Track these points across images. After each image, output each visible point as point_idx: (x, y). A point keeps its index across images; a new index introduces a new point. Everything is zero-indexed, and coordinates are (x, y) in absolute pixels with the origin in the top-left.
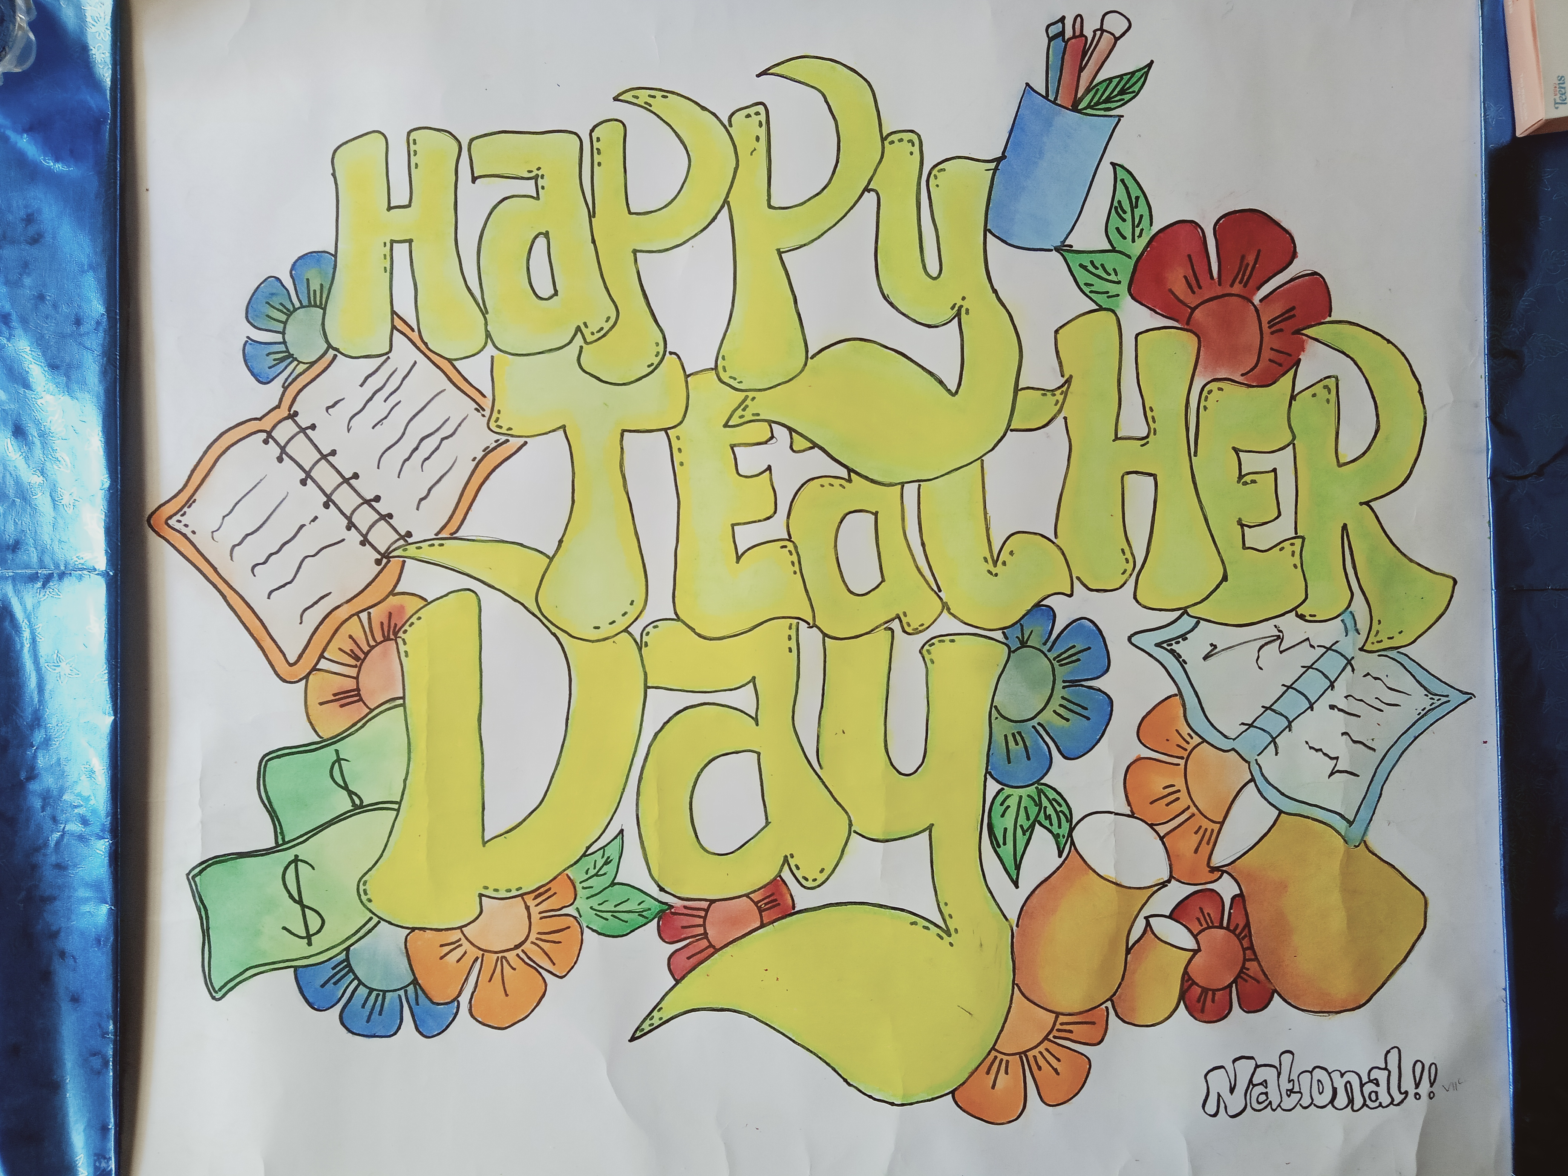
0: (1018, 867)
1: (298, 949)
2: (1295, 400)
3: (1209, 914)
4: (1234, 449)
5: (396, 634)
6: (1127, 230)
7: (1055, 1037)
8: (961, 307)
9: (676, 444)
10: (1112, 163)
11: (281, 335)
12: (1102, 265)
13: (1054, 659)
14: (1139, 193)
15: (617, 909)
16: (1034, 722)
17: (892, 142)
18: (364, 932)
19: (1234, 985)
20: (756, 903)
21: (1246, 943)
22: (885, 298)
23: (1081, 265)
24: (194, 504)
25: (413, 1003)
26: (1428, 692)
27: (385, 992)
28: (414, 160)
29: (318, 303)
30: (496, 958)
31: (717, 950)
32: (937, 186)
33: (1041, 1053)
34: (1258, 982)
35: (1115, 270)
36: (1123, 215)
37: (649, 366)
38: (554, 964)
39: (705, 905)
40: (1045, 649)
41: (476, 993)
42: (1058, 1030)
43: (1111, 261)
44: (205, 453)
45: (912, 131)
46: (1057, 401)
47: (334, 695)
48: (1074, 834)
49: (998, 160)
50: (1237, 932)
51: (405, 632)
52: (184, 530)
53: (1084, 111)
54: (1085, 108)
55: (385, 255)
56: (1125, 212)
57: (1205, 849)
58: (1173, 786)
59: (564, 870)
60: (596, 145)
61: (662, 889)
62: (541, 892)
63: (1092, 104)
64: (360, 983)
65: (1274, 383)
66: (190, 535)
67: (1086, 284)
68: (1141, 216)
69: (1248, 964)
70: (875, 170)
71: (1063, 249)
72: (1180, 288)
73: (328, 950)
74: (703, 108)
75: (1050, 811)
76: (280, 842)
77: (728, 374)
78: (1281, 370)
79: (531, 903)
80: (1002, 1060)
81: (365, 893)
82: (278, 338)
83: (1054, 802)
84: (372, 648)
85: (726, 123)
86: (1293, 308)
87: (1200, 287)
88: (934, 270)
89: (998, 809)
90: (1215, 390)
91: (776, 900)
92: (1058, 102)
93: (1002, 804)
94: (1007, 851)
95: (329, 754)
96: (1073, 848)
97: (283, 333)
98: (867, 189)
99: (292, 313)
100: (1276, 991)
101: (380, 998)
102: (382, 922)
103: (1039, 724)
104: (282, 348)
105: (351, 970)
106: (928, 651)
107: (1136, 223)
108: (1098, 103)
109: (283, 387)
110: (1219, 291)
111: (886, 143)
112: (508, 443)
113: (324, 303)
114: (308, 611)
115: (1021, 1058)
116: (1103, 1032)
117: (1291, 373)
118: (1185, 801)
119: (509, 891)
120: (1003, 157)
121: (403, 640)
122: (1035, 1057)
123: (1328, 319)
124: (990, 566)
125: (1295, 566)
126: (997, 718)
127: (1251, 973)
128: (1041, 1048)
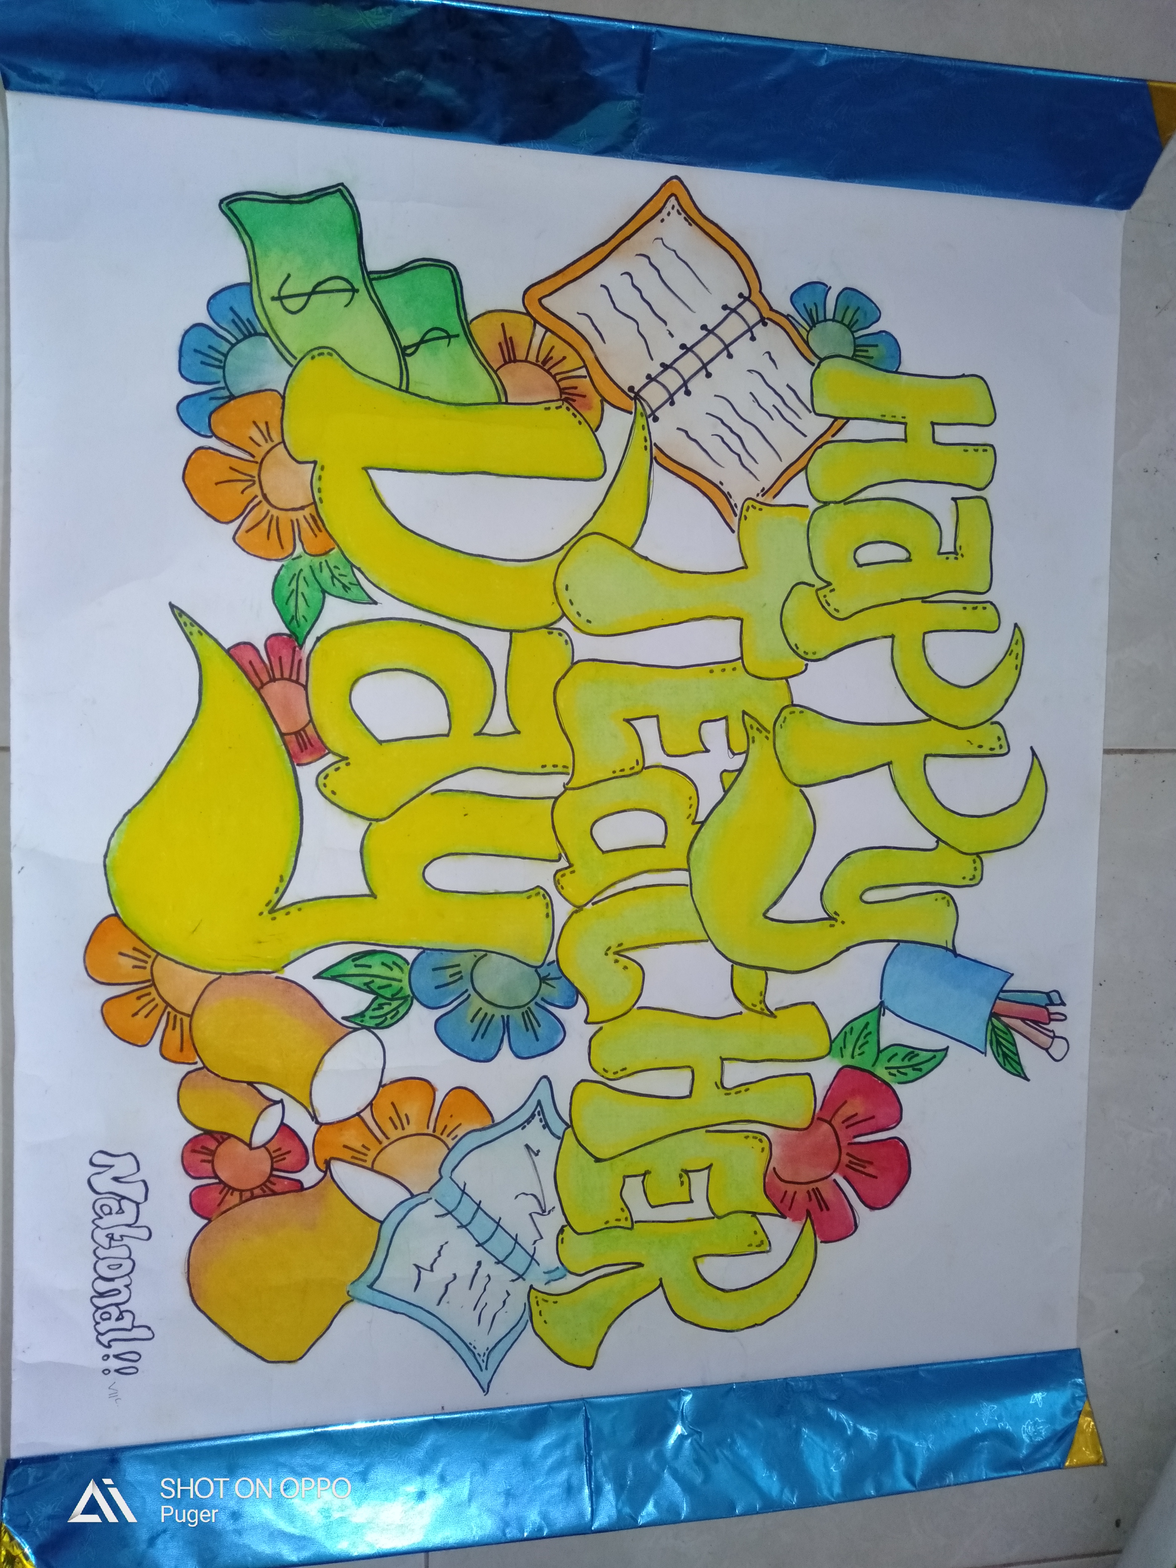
0: (334, 978)
1: (269, 286)
2: (752, 1216)
3: (284, 1159)
4: (711, 1165)
5: (566, 400)
6: (895, 1063)
7: (169, 1013)
8: (836, 920)
9: (729, 667)
10: (948, 1047)
11: (832, 318)
12: (867, 1042)
13: (529, 1008)
14: (924, 1071)
15: (300, 595)
16: (471, 991)
17: (974, 862)
18: (283, 350)
19: (217, 1181)
20: (303, 729)
21: (257, 1192)
22: (848, 855)
23: (867, 1024)
24: (687, 223)
25: (212, 394)
26: (491, 1350)
27: (223, 368)
28: (971, 448)
29: (857, 353)
30: (253, 475)
31: (258, 690)
32: (936, 900)
33: (153, 1000)
34: (219, 1205)
35: (863, 1053)
36: (907, 1058)
37: (796, 645)
38: (247, 531)
39: (303, 680)
40: (538, 1000)
41: (219, 454)
42: (175, 1017)
43: (870, 1050)
44: (732, 239)
45: (981, 879)
46: (755, 1006)
47: (511, 338)
48: (364, 1030)
49: (954, 951)
50: (268, 1184)
51: (568, 409)
52: (665, 212)
53: (990, 1023)
54: (992, 1024)
55: (895, 417)
56: (909, 1060)
57: (348, 1155)
58: (408, 1123)
59: (338, 546)
60: (980, 606)
61: (318, 639)
62: (317, 522)
63: (996, 1030)
64: (233, 346)
65: (767, 1196)
66: (660, 217)
67: (852, 1028)
68: (905, 1074)
69: (237, 1194)
70: (953, 847)
71: (881, 1008)
72: (847, 1111)
73: (267, 316)
74: (1007, 700)
75: (387, 1008)
76: (372, 276)
77: (789, 717)
78: (778, 1204)
79: (307, 512)
80: (146, 962)
81: (321, 354)
82: (830, 315)
83: (395, 1012)
84: (554, 377)
85: (994, 720)
86: (828, 1209)
87: (847, 1127)
88: (868, 896)
89: (389, 960)
90: (762, 1145)
91: (306, 748)
92: (998, 1001)
93: (394, 963)
94: (350, 968)
95: (455, 327)
96: (351, 1030)
97: (833, 320)
98: (939, 840)
99: (850, 329)
100: (210, 1221)
101: (217, 363)
102: (291, 369)
103: (469, 995)
104: (821, 318)
105: (246, 337)
106: (538, 894)
107: (901, 1070)
108: (996, 1034)
109: (789, 315)
110: (843, 1144)
111: (974, 857)
112: (733, 515)
113: (858, 358)
114: (589, 321)
115: (148, 981)
116: (172, 1059)
117: (775, 1211)
118: (394, 1134)
119: (319, 490)
120: (956, 955)
121: (560, 407)
122: (149, 994)
123: (819, 1240)
124: (614, 949)
125: (607, 1222)
126: (475, 956)
127: (228, 1197)
128: (158, 1000)
